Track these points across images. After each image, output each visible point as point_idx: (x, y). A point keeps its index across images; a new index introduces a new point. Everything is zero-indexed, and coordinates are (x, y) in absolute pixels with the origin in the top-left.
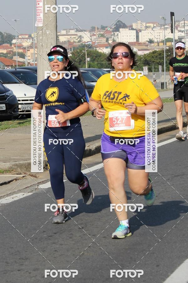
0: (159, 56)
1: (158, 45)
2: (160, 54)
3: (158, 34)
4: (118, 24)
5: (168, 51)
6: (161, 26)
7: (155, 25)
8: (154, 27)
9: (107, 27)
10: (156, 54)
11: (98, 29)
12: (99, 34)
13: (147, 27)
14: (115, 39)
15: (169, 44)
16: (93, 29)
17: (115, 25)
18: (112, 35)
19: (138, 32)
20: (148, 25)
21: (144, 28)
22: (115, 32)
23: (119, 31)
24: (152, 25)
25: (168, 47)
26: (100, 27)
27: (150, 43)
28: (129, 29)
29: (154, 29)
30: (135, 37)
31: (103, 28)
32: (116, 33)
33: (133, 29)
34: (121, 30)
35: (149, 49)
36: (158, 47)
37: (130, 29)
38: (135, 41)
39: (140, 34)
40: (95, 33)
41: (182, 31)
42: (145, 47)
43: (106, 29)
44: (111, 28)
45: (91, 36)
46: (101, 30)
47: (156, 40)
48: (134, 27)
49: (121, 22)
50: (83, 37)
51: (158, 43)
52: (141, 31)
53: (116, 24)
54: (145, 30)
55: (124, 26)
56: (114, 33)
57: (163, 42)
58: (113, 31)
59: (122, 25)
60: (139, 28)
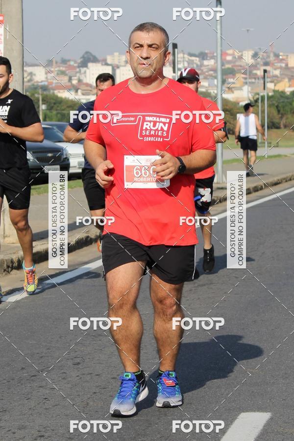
4: (86, 56)
9: (69, 61)
11: (56, 63)
12: (59, 71)
14: (81, 78)
16: (50, 63)
17: (81, 58)
18: (77, 72)
19: (115, 68)
21: (123, 63)
22: (81, 68)
23: (86, 66)
26: (59, 60)
28: (102, 65)
31: (64, 62)
32: (83, 70)
33: (107, 64)
34: (90, 65)
37: (104, 63)
39: (118, 72)
40: (52, 69)
43: (68, 63)
44: (75, 62)
45: (46, 73)
46: (61, 65)
48: (109, 61)
49: (90, 53)
50: (35, 75)
52: (118, 67)
53: (83, 57)
54: (125, 66)
55: (95, 60)
56: (80, 70)
58: (79, 67)
59: (92, 58)
60: (116, 62)
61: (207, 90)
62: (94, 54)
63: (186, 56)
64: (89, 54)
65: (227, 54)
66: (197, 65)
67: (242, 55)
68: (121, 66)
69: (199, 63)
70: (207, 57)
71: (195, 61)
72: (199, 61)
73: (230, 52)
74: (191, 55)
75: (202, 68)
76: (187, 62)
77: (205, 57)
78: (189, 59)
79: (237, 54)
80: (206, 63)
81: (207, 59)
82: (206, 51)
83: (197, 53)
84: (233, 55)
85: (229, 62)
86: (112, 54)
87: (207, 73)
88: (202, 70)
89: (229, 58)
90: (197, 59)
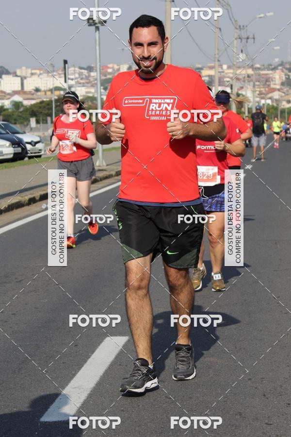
0: (47, 107)
1: (45, 94)
2: (48, 104)
3: (45, 82)
5: (56, 101)
6: (48, 72)
7: (42, 72)
8: (41, 74)
10: (43, 105)
13: (32, 74)
15: (57, 93)
19: (23, 79)
20: (34, 71)
21: (29, 75)
24: (38, 72)
25: (57, 96)
27: (36, 92)
28: (13, 76)
29: (41, 76)
30: (20, 85)
33: (17, 76)
34: (4, 76)
35: (35, 98)
36: (45, 96)
37: (14, 75)
38: (20, 89)
39: (25, 81)
41: (72, 79)
42: (31, 96)
47: (42, 88)
48: (18, 73)
49: (4, 68)
51: (45, 92)
52: (25, 78)
54: (31, 77)
55: (7, 73)
57: (51, 90)
59: (5, 71)
60: (24, 74)
61: (94, 95)
62: (7, 68)
63: (77, 69)
64: (2, 68)
65: (108, 68)
66: (86, 76)
67: (119, 68)
68: (27, 77)
69: (87, 75)
70: (93, 69)
71: (84, 73)
72: (88, 73)
73: (110, 66)
74: (81, 68)
75: (90, 78)
76: (78, 73)
77: (92, 70)
78: (80, 72)
79: (116, 67)
80: (92, 74)
81: (93, 71)
82: (93, 65)
83: (85, 67)
84: (113, 68)
85: (110, 74)
86: (20, 68)
87: (93, 82)
88: (90, 80)
89: (110, 70)
90: (86, 71)
